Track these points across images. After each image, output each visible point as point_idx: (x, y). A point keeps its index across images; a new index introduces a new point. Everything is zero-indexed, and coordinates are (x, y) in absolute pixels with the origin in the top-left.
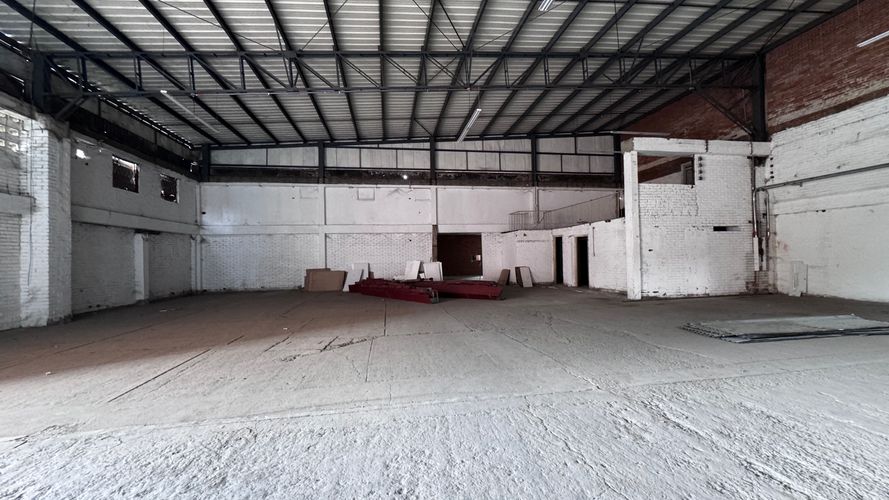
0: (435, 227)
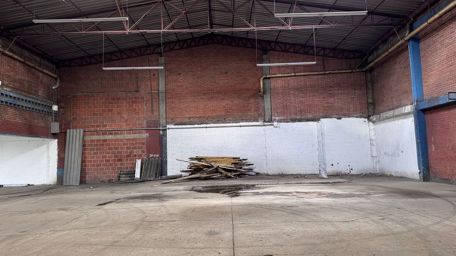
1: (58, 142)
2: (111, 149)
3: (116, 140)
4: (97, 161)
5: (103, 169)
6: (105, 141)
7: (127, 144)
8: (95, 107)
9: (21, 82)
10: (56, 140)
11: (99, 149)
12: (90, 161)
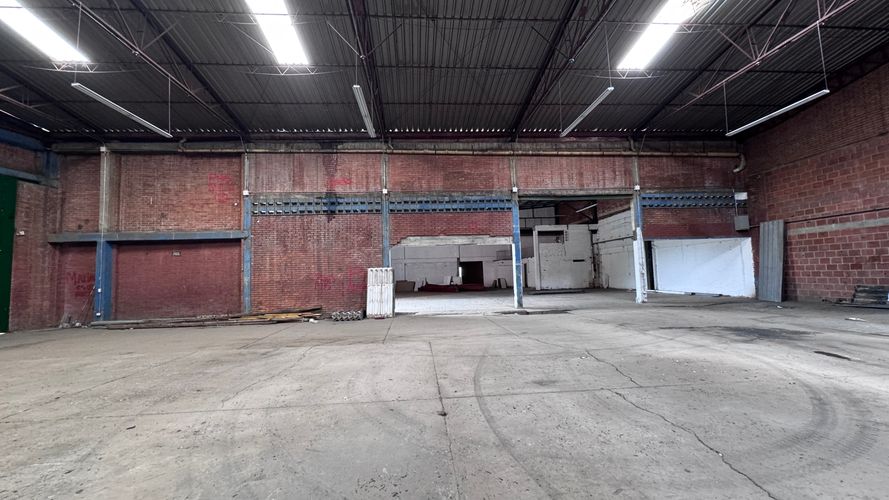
0: (458, 259)
1: (752, 241)
2: (838, 247)
3: (845, 232)
4: (813, 268)
5: (824, 280)
6: (823, 234)
7: (869, 237)
8: (802, 183)
9: (671, 179)
10: (750, 239)
11: (815, 248)
12: (802, 268)
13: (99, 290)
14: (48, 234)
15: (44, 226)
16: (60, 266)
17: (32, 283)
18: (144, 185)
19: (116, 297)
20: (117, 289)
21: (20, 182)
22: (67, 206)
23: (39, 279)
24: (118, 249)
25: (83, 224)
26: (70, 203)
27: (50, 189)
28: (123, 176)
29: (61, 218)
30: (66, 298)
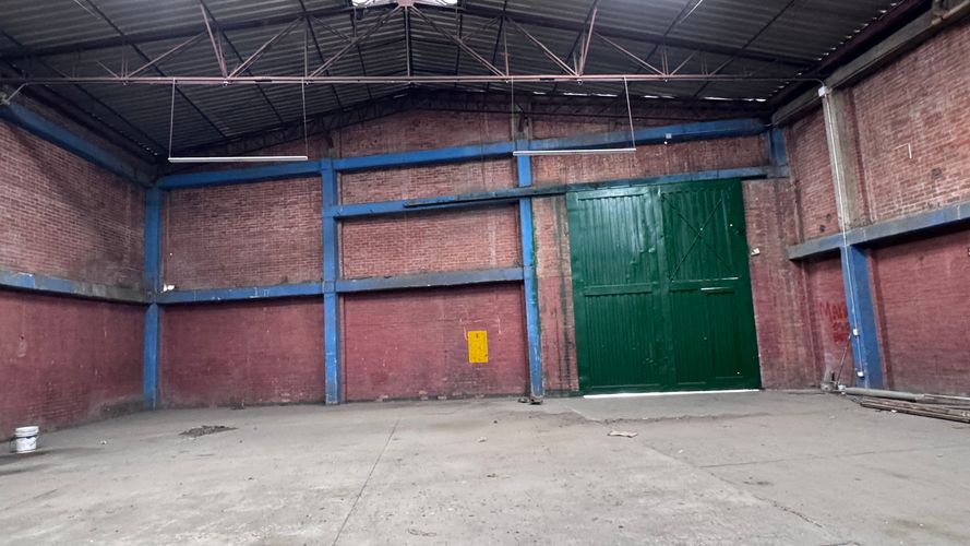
13: (855, 332)
14: (787, 246)
15: (781, 237)
16: (810, 292)
17: (780, 320)
18: (894, 124)
19: (886, 345)
20: (884, 329)
21: (745, 182)
22: (803, 201)
23: (787, 314)
24: (874, 257)
25: (824, 223)
26: (806, 194)
27: (781, 181)
28: (860, 124)
29: (801, 222)
30: (825, 344)
